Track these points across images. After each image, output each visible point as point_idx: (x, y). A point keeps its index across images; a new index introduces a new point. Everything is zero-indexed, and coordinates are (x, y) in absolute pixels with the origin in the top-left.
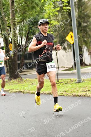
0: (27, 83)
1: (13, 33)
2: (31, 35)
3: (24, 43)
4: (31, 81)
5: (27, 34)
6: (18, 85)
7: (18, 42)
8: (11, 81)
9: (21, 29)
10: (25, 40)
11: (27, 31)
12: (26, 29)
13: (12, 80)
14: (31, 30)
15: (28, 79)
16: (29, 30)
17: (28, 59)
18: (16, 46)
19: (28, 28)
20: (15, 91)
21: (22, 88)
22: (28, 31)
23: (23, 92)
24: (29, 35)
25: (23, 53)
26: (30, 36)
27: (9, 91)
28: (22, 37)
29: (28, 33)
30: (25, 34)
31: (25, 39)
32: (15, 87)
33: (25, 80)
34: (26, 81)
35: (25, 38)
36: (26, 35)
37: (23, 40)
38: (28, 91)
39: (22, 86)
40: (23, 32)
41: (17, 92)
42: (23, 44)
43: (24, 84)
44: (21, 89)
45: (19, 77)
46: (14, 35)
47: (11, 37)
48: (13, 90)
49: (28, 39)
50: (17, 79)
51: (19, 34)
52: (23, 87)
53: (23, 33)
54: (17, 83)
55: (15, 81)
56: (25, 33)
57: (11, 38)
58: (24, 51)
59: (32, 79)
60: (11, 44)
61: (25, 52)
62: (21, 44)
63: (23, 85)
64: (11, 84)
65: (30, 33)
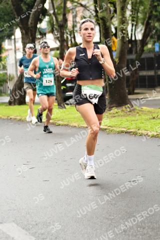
0: (144, 117)
1: (121, 17)
2: (155, 21)
3: (139, 37)
4: (151, 112)
5: (147, 19)
6: (124, 119)
7: (128, 34)
8: (112, 111)
9: (135, 10)
10: (143, 32)
11: (146, 14)
12: (146, 10)
13: (114, 108)
14: (156, 11)
15: (144, 108)
16: (151, 12)
17: (146, 69)
18: (124, 43)
19: (150, 8)
20: (118, 130)
21: (134, 126)
22: (149, 14)
23: (135, 134)
24: (150, 21)
25: (137, 56)
26: (152, 24)
27: (108, 131)
28: (136, 25)
29: (150, 18)
30: (144, 19)
31: (141, 30)
32: (120, 123)
33: (140, 109)
34: (140, 113)
35: (142, 26)
36: (145, 22)
37: (139, 30)
38: (144, 132)
39: (134, 121)
40: (139, 15)
41: (122, 132)
42: (137, 38)
43: (137, 117)
44: (131, 127)
45: (127, 104)
46: (123, 21)
47: (114, 23)
48: (114, 128)
49: (148, 30)
50: (124, 107)
51: (130, 18)
52: (136, 124)
53: (140, 18)
54: (124, 116)
55: (119, 110)
56: (142, 17)
57: (114, 25)
58: (138, 52)
59: (152, 109)
60: (114, 38)
61: (141, 54)
62: (133, 39)
63: (136, 119)
64: (112, 117)
65: (153, 17)
